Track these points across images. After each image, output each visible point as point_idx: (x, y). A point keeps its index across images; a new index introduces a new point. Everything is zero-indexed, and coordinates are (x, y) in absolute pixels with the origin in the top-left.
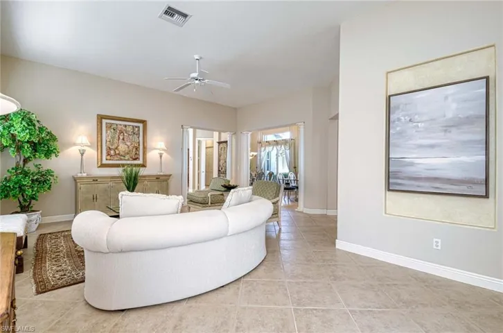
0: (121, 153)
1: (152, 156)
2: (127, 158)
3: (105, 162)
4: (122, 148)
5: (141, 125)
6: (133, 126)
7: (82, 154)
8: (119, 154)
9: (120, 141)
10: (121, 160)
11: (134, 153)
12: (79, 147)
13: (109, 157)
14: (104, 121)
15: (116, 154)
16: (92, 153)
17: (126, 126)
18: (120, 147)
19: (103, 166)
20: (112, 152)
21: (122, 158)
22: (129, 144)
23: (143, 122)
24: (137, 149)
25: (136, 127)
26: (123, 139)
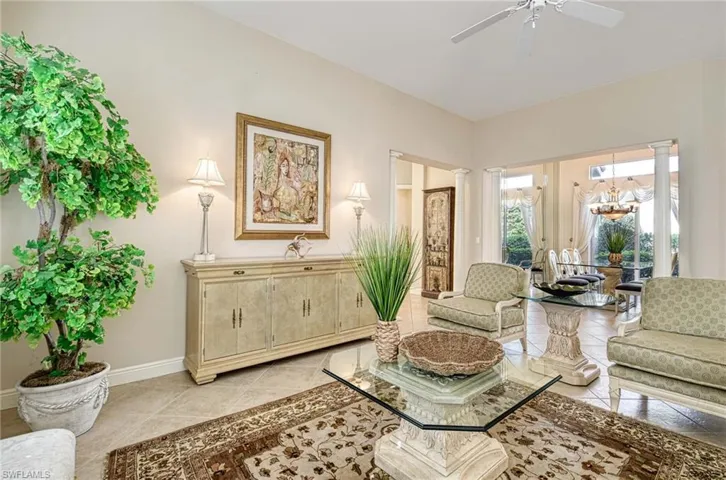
0: (284, 206)
1: (342, 213)
2: (293, 218)
3: (251, 226)
4: (286, 195)
5: (320, 144)
6: (306, 145)
7: (206, 207)
8: (279, 208)
9: (283, 177)
10: (282, 221)
11: (307, 206)
12: (200, 190)
13: (258, 216)
14: (252, 130)
15: (273, 209)
16: (224, 205)
17: (292, 144)
18: (280, 193)
19: (247, 235)
20: (266, 204)
21: (285, 217)
22: (298, 185)
23: (325, 137)
24: (313, 197)
25: (312, 148)
26: (288, 175)
